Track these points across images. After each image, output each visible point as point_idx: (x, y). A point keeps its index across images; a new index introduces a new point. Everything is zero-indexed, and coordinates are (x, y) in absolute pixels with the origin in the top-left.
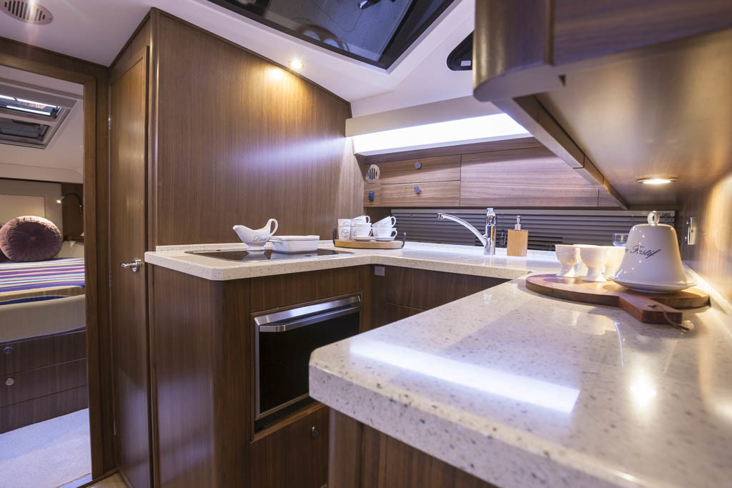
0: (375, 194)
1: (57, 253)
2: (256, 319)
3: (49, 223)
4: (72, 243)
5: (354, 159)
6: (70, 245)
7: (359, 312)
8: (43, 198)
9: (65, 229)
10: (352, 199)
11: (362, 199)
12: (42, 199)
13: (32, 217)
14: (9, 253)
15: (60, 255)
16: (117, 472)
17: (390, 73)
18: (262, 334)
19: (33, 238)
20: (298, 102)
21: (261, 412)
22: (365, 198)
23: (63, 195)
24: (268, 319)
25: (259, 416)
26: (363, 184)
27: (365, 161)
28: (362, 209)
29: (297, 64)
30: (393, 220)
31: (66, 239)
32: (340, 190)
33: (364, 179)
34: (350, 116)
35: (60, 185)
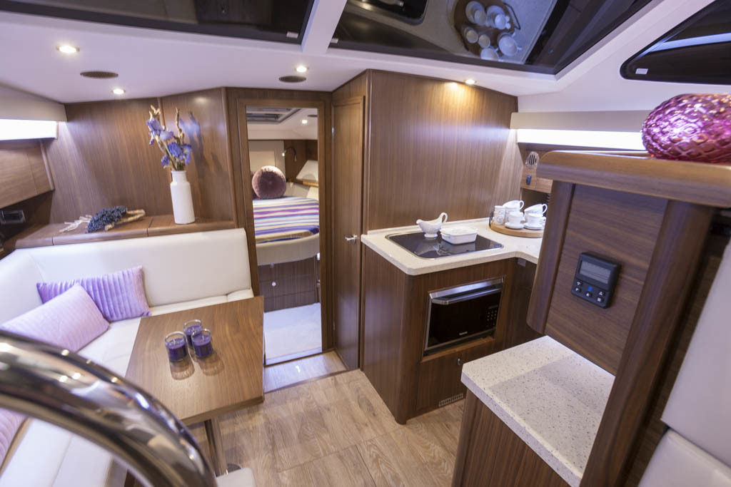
0: (532, 179)
1: (284, 193)
2: (430, 295)
3: (279, 171)
4: (291, 184)
5: (516, 147)
6: (290, 186)
7: (500, 293)
8: (274, 151)
9: (287, 174)
10: (510, 182)
11: (520, 181)
12: (273, 153)
13: (269, 167)
14: (258, 193)
15: (285, 194)
16: (335, 350)
17: (558, 79)
18: (433, 304)
19: (271, 183)
20: (469, 108)
21: (428, 346)
22: (523, 180)
23: (285, 150)
24: (437, 294)
25: (426, 348)
26: (522, 168)
27: (526, 149)
28: (519, 189)
29: (471, 82)
30: (544, 208)
31: (287, 180)
32: (500, 176)
33: (524, 163)
34: (516, 110)
35: (283, 142)
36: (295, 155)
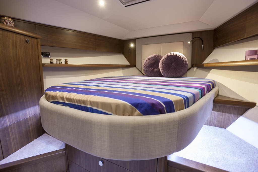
4: (195, 69)
8: (183, 42)
13: (174, 52)
14: (162, 71)
19: (173, 64)
23: (191, 39)
35: (191, 33)
36: (203, 44)
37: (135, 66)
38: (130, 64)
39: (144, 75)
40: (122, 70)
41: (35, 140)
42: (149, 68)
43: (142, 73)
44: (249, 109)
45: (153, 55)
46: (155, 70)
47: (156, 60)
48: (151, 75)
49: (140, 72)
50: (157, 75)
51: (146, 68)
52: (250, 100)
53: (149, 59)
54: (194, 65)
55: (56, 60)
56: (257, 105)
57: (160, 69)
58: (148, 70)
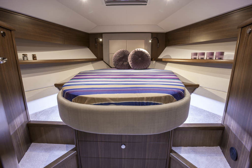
1: (149, 66)
3: (146, 52)
4: (154, 62)
6: (153, 63)
8: (144, 40)
9: (152, 54)
13: (140, 49)
14: (132, 65)
19: (140, 59)
23: (152, 38)
31: (152, 60)
35: (151, 34)
36: (158, 43)
37: (102, 59)
38: (96, 58)
39: (111, 68)
40: (92, 64)
41: (26, 153)
42: (120, 61)
43: (109, 66)
44: (196, 88)
45: (121, 50)
46: (125, 63)
47: (124, 55)
48: (121, 68)
49: (108, 65)
50: (127, 68)
51: (116, 62)
52: (196, 83)
53: (118, 53)
54: (154, 59)
55: (22, 56)
56: (200, 86)
57: (130, 63)
58: (118, 64)
